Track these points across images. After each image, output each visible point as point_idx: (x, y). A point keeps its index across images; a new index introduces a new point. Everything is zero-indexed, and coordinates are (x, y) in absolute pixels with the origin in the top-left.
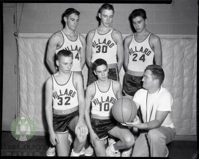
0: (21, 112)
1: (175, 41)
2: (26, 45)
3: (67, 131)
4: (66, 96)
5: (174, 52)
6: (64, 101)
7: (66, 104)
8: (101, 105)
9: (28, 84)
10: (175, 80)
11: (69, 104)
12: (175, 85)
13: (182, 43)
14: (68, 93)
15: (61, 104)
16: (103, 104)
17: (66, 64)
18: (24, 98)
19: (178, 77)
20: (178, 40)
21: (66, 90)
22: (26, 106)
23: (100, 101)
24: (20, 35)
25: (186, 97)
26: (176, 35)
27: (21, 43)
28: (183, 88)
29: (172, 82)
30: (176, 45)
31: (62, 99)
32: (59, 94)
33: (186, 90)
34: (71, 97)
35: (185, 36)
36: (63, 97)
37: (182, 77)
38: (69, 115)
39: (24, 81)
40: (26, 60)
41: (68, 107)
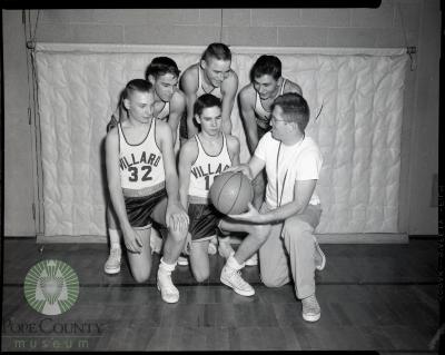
0: (47, 198)
1: (341, 60)
2: (51, 67)
3: (149, 226)
4: (143, 164)
5: (337, 81)
6: (141, 174)
7: (145, 179)
8: (207, 179)
9: (58, 144)
10: (340, 133)
11: (150, 179)
12: (340, 143)
13: (352, 63)
14: (147, 158)
15: (136, 180)
16: (211, 177)
17: (144, 106)
18: (51, 172)
19: (344, 129)
20: (344, 59)
21: (144, 154)
22: (56, 188)
23: (206, 171)
24: (40, 46)
25: (359, 165)
26: (343, 49)
27: (42, 64)
28: (354, 147)
29: (335, 137)
30: (342, 69)
31: (135, 169)
32: (130, 161)
33: (358, 152)
34: (153, 167)
35: (359, 50)
36: (139, 166)
37: (352, 127)
38: (151, 197)
39: (50, 138)
40: (53, 97)
41: (148, 184)
